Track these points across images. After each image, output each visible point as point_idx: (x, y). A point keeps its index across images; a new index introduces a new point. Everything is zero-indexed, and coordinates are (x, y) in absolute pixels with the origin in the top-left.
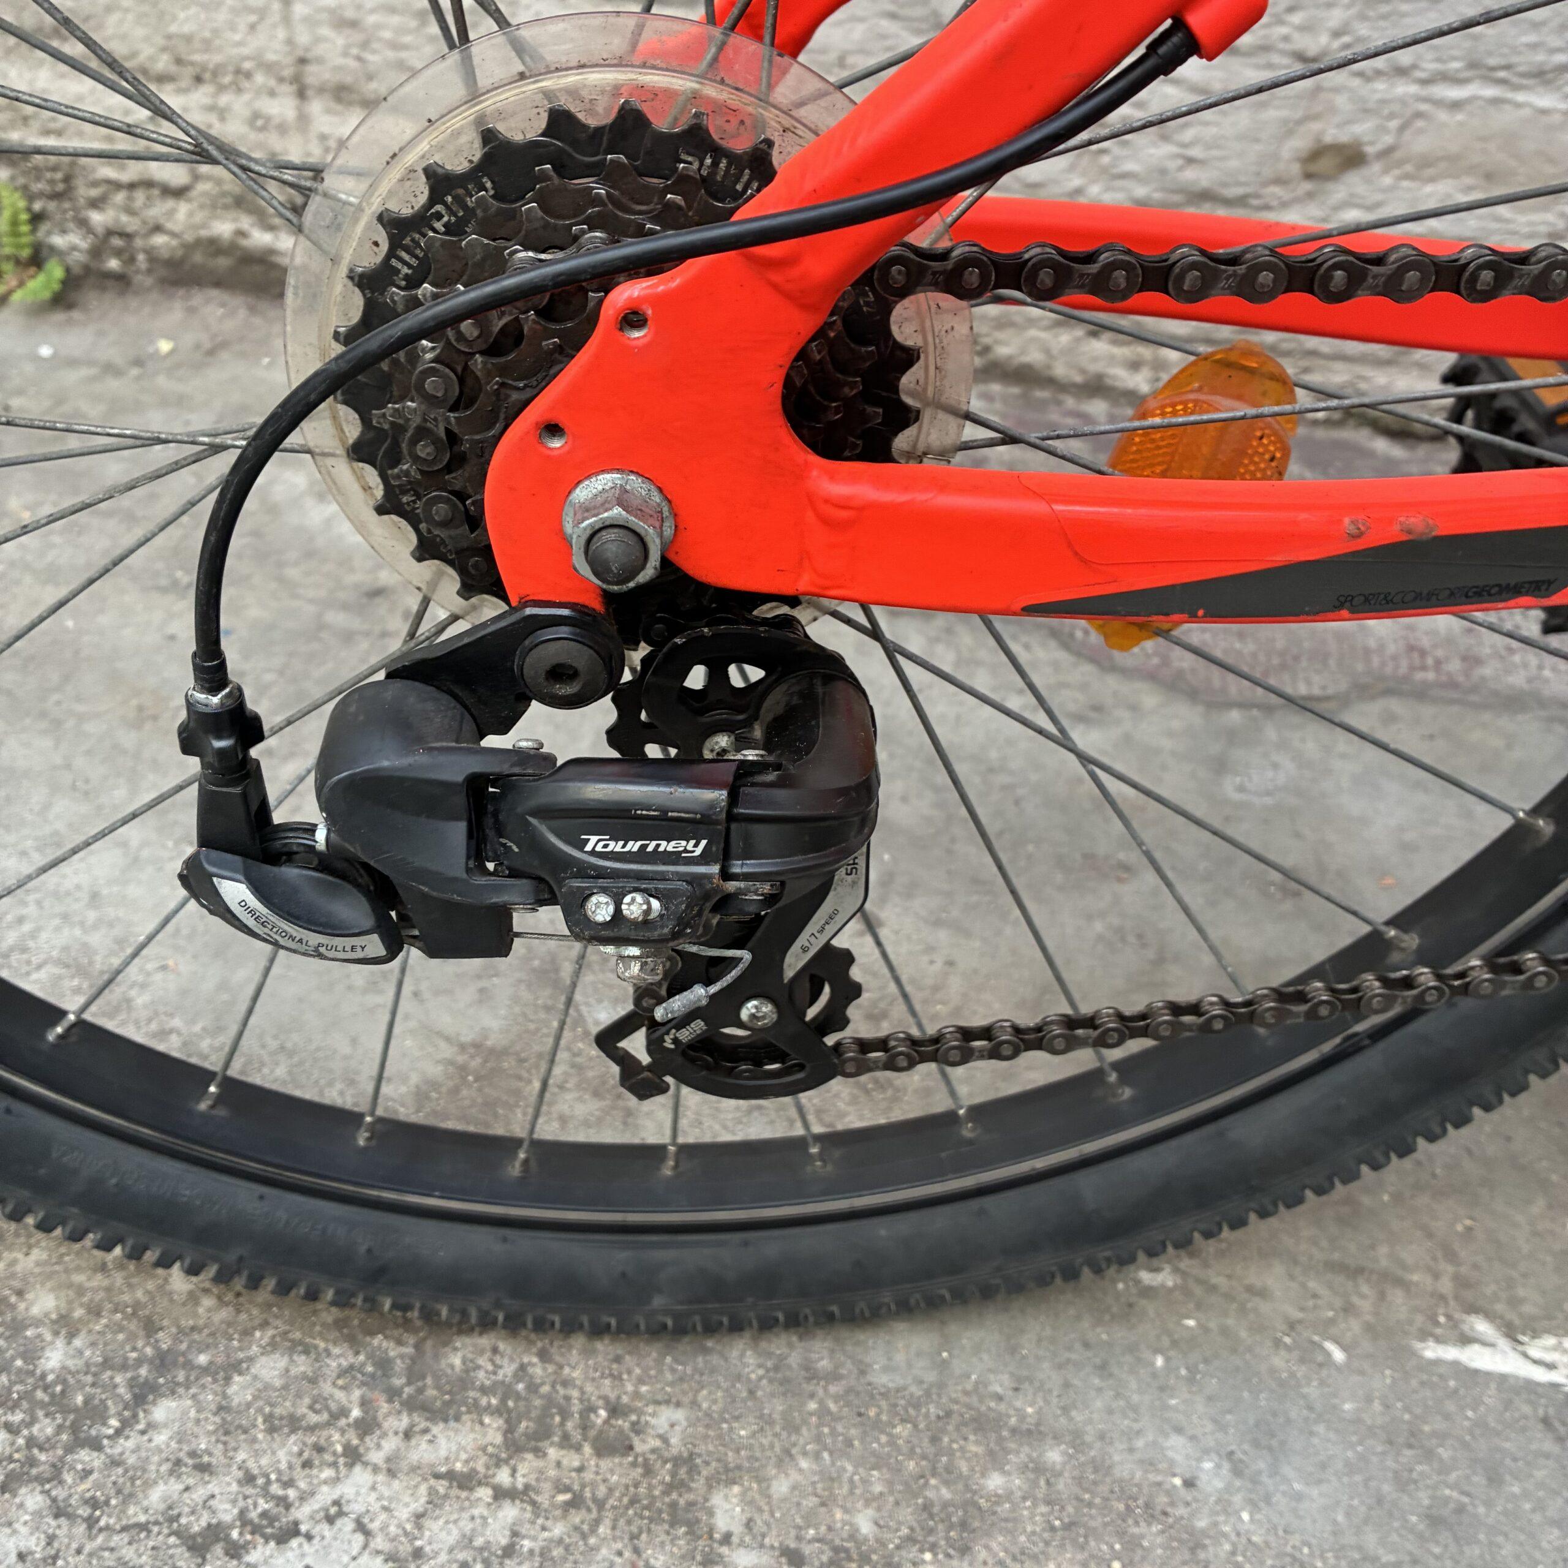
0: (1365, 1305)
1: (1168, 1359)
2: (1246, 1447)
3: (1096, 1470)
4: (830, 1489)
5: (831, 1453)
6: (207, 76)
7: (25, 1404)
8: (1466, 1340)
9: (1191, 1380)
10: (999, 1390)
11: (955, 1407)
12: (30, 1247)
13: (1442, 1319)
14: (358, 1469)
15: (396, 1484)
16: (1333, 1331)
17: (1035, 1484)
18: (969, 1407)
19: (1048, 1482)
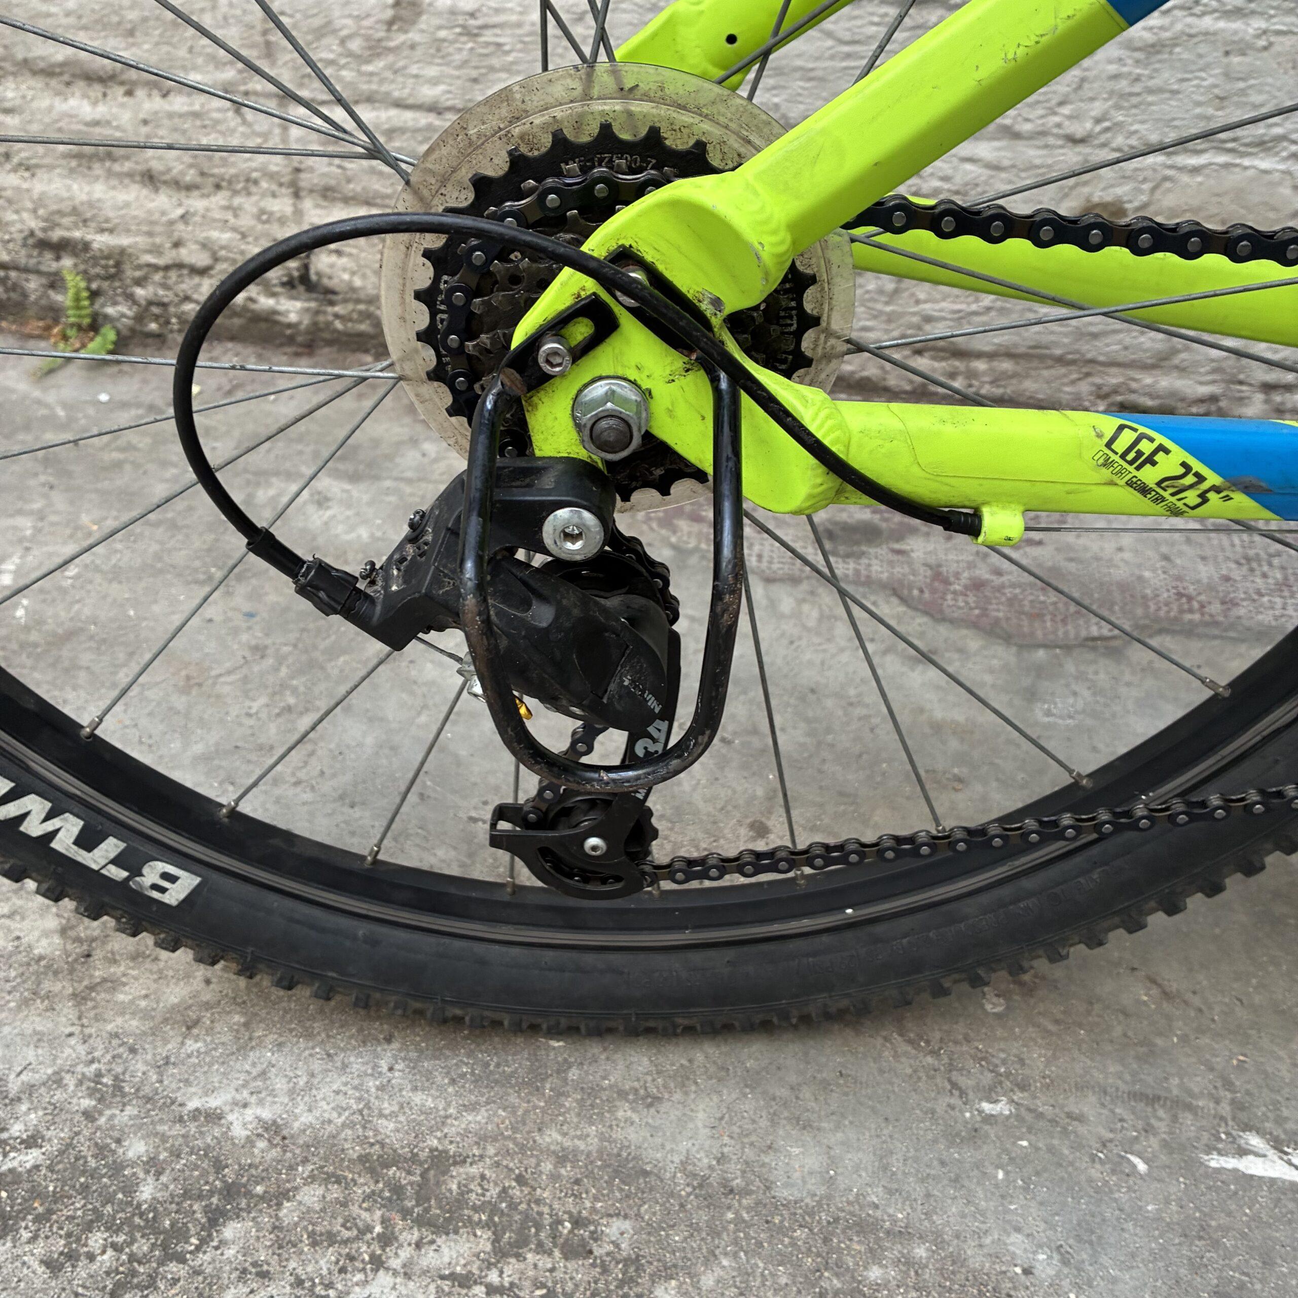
0: (1162, 1127)
1: (1007, 1173)
2: (1071, 1241)
3: (954, 1263)
4: (747, 1281)
5: (746, 1253)
6: (224, 184)
7: (126, 1229)
8: (1242, 1152)
9: (1026, 1189)
10: (875, 1200)
11: (842, 1215)
12: (124, 1105)
13: (1223, 1136)
14: (381, 1272)
15: (411, 1284)
16: (1137, 1147)
17: (906, 1274)
18: (852, 1214)
19: (916, 1273)
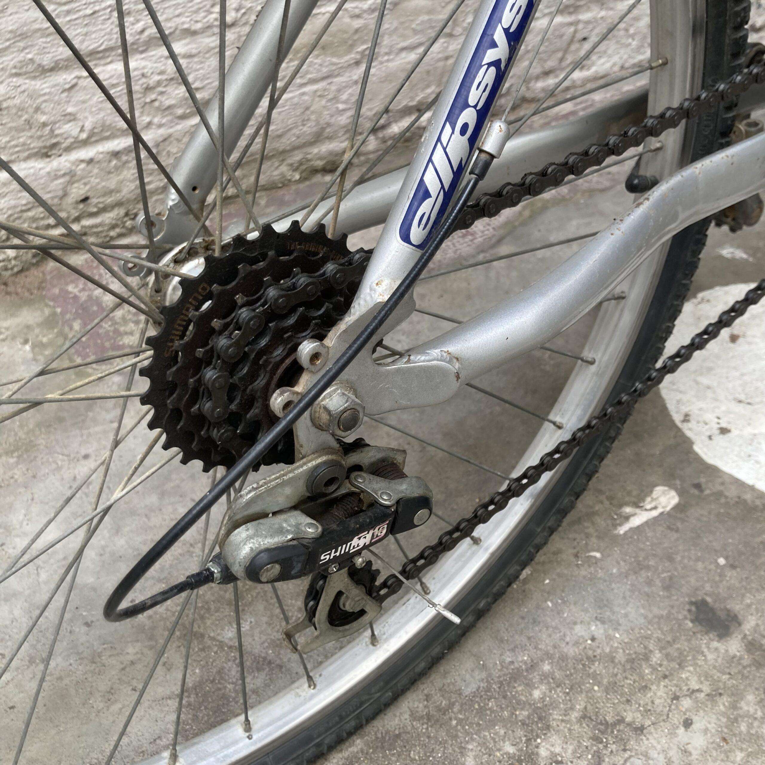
0: (591, 530)
1: (551, 601)
2: (599, 611)
8: (627, 518)
9: (564, 602)
10: (510, 660)
11: (502, 679)
13: (615, 517)
16: (589, 547)
18: (504, 675)
19: (553, 679)
